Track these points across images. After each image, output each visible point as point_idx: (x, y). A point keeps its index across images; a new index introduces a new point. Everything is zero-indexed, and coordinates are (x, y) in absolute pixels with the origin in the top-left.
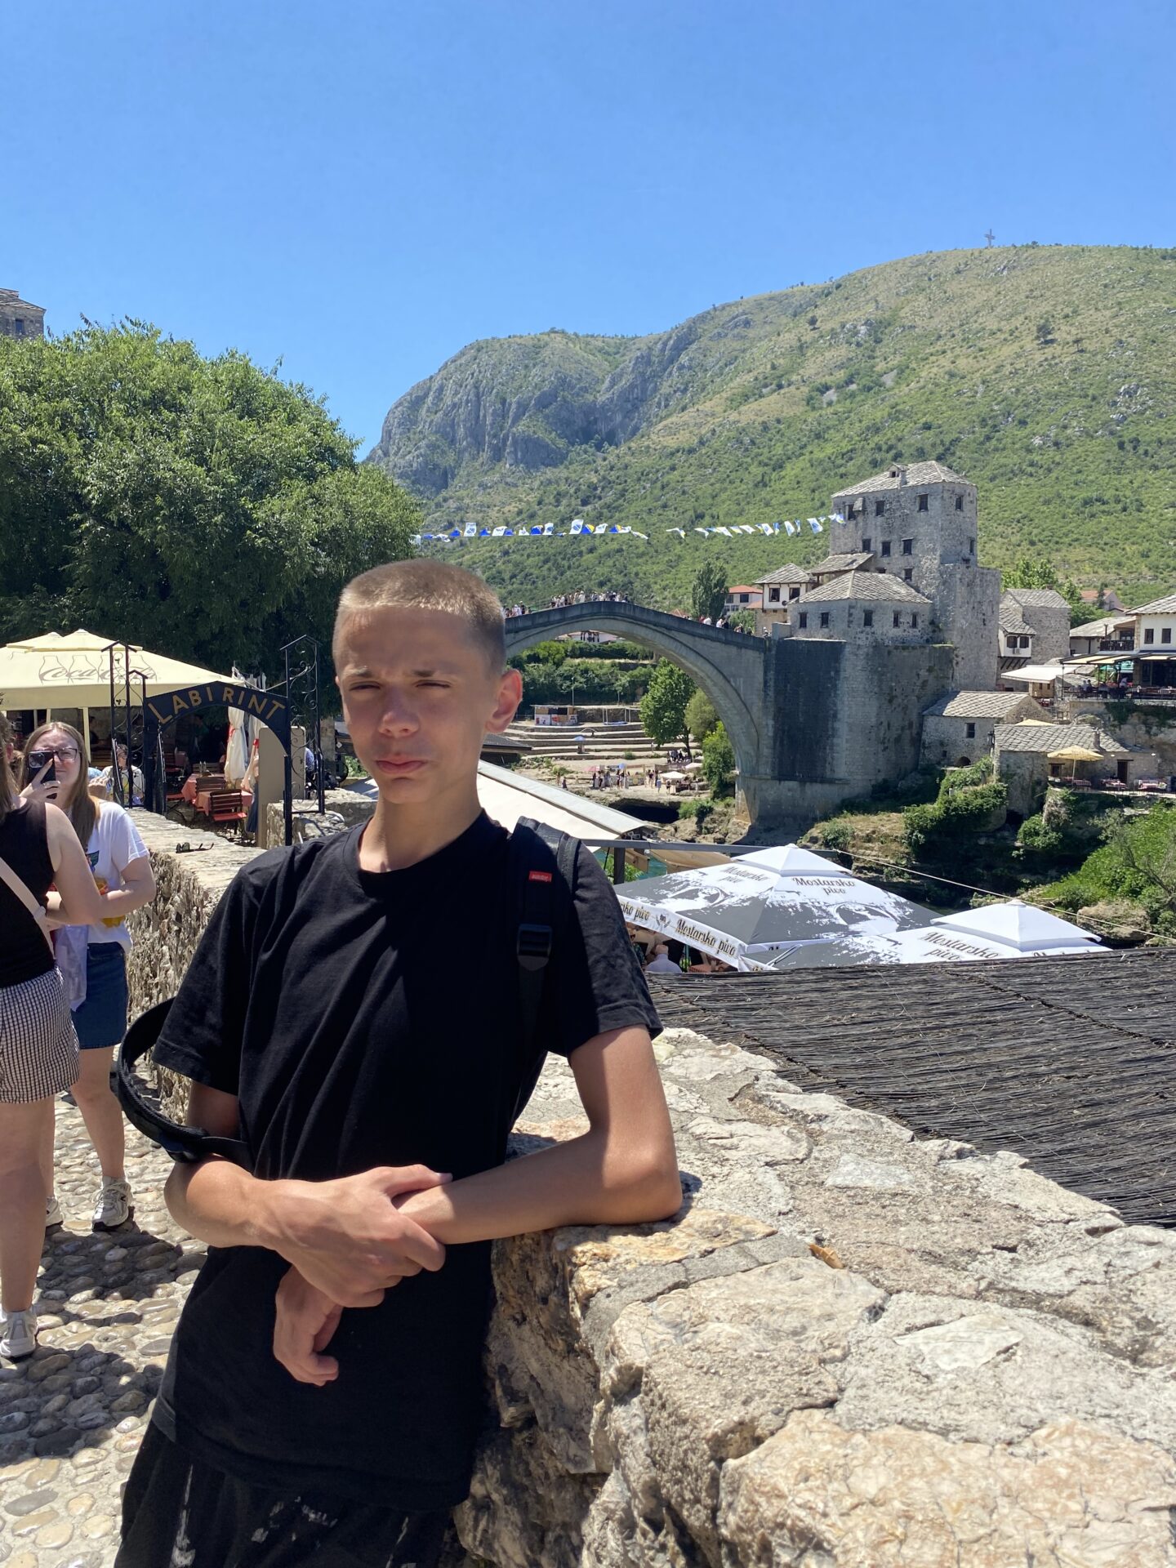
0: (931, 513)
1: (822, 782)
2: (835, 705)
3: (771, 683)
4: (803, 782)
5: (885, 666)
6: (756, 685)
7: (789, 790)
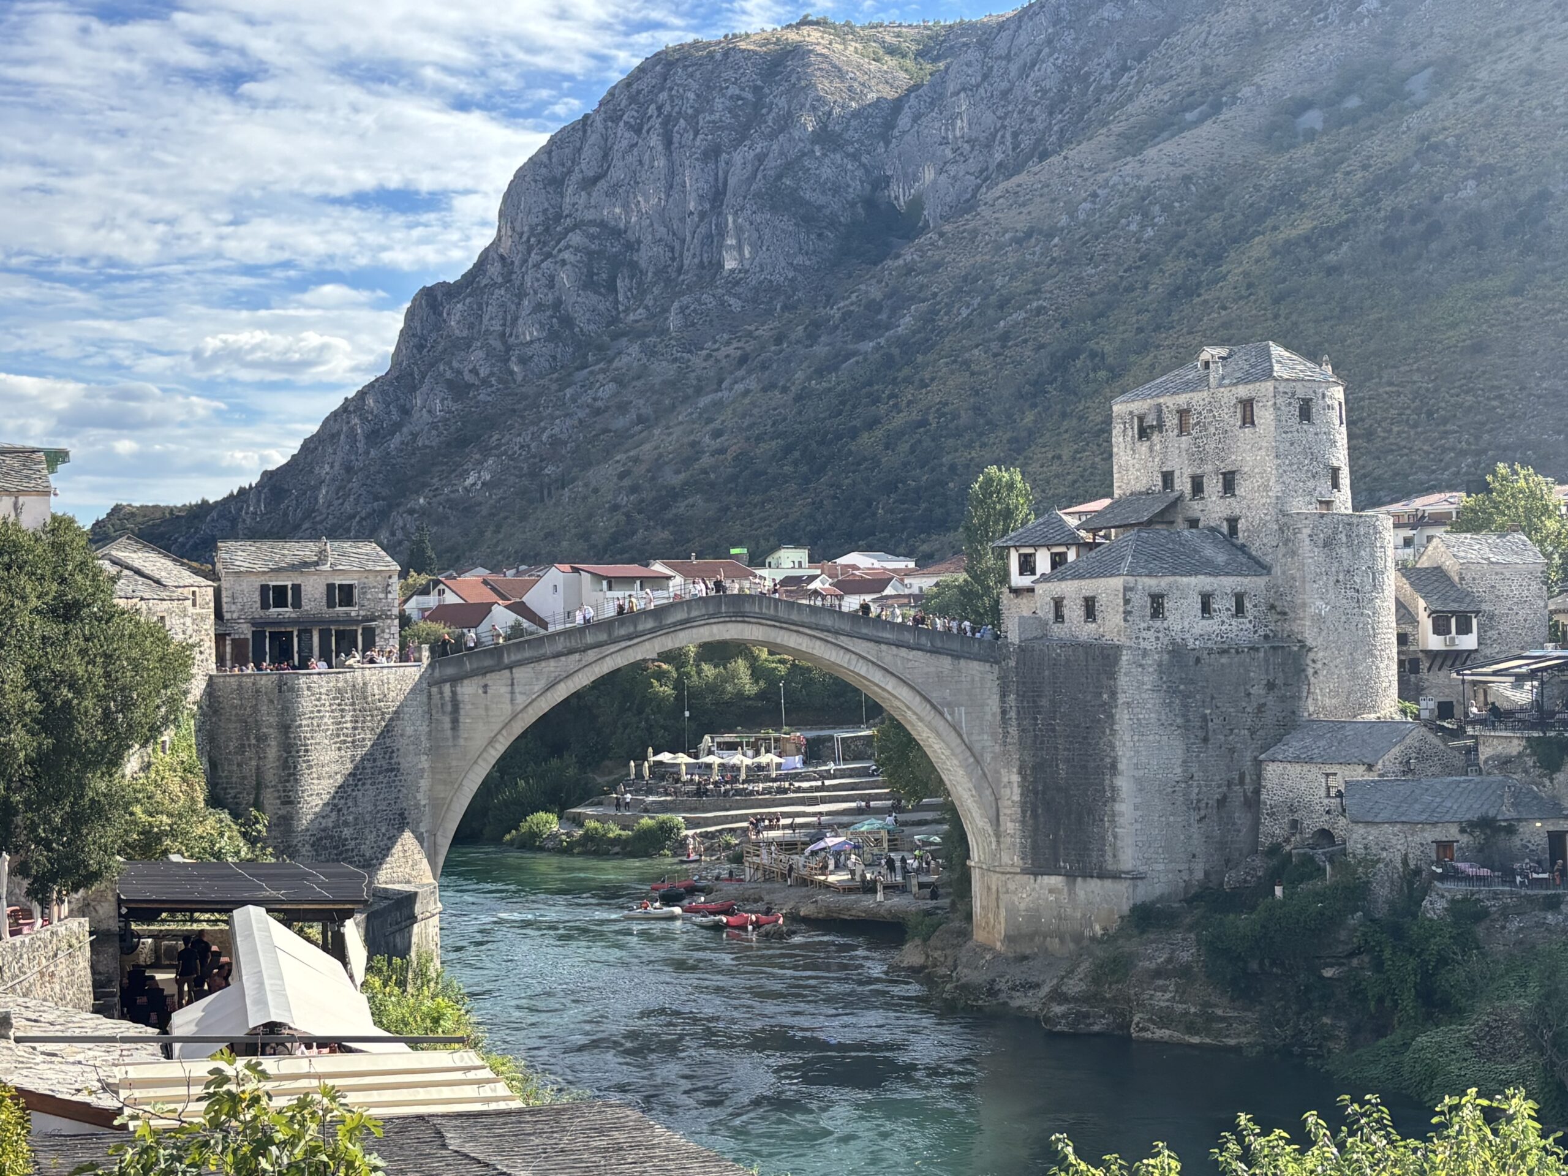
0: (1260, 430)
2: (1113, 748)
3: (1013, 714)
4: (1071, 876)
5: (1192, 682)
6: (989, 717)
7: (1051, 891)
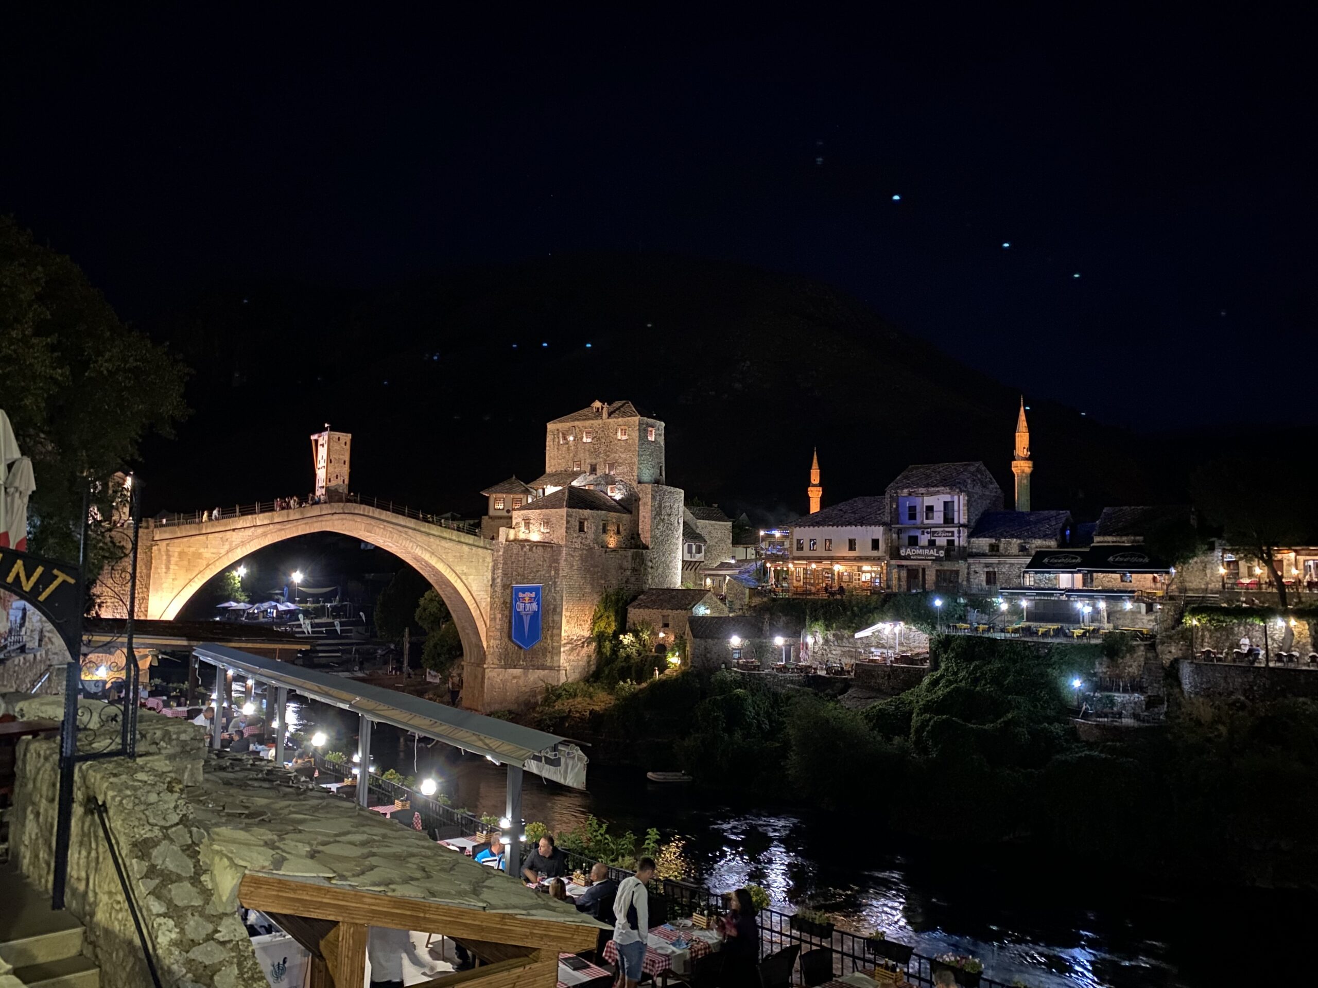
0: (630, 441)
1: (543, 669)
3: (499, 580)
4: (526, 668)
5: (597, 566)
6: (485, 582)
7: (514, 678)
